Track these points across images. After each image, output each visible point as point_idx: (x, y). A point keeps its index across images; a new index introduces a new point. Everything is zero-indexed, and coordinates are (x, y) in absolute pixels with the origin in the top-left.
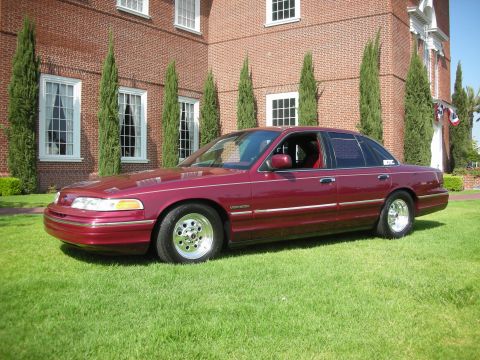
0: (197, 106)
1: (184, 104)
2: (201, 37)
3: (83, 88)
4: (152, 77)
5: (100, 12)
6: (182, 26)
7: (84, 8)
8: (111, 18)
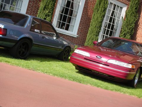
0: (125, 9)
1: (115, 5)
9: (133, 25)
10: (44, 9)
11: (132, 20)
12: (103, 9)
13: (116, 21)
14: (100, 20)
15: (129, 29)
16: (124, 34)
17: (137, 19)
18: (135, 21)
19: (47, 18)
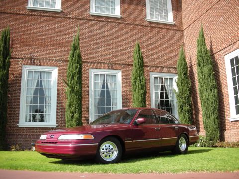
1: (162, 78)
2: (175, 25)
3: (59, 73)
4: (125, 59)
5: (75, 19)
6: (155, 20)
7: (61, 18)
8: (85, 22)
9: (188, 93)
10: (70, 107)
11: (185, 88)
12: (140, 86)
13: (170, 95)
14: (140, 99)
15: (185, 99)
16: (181, 107)
17: (189, 85)
18: (188, 88)
19: (75, 115)
